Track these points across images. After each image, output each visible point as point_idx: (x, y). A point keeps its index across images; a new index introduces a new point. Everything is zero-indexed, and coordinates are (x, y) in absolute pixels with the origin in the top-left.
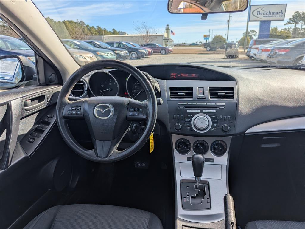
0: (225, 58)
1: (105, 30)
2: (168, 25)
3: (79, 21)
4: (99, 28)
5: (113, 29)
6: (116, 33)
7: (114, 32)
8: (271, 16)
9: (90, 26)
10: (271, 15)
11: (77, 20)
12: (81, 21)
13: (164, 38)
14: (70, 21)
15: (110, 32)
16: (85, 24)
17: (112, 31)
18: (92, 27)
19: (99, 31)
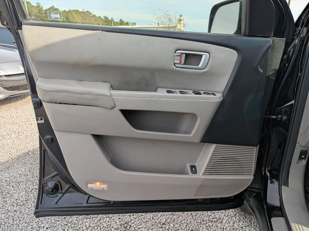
1: (112, 21)
2: (181, 16)
3: (85, 10)
4: (106, 18)
5: (121, 20)
6: (124, 24)
7: (122, 23)
9: (97, 16)
11: (83, 9)
12: (87, 10)
14: (76, 10)
15: (117, 22)
16: (92, 14)
17: (119, 22)
18: (99, 17)
19: (107, 21)
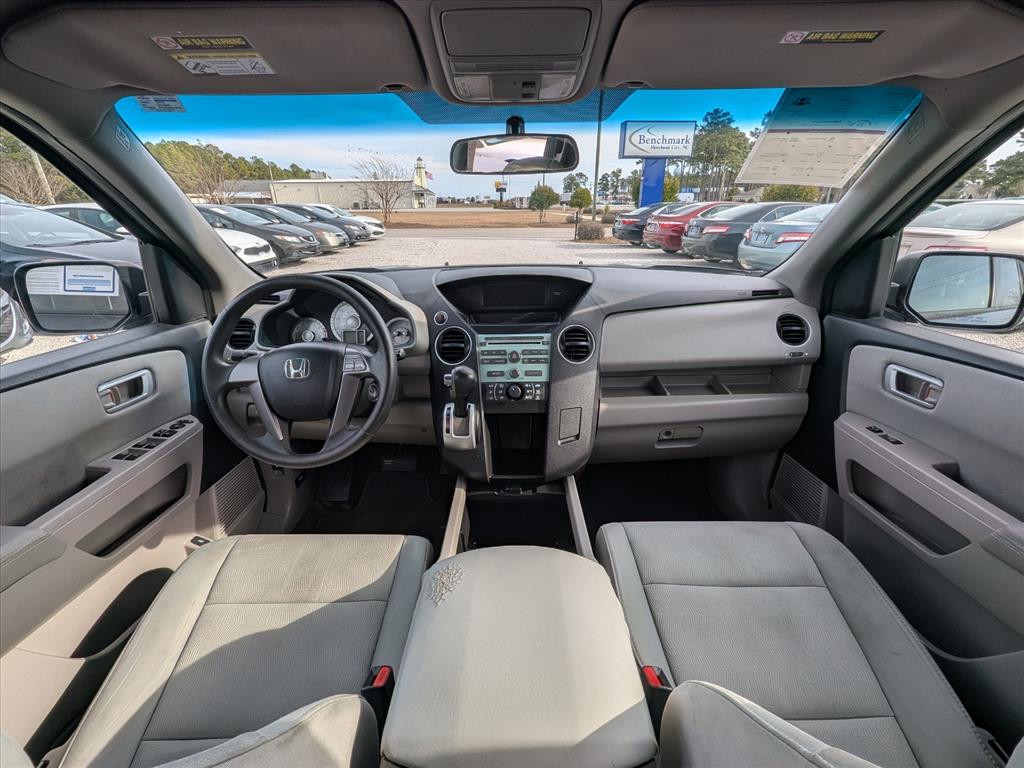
0: (575, 240)
1: (274, 168)
2: (419, 159)
3: (205, 143)
4: (258, 161)
5: (293, 166)
6: (300, 175)
7: (296, 172)
8: (668, 148)
9: (234, 156)
10: (667, 145)
12: (209, 142)
13: (414, 189)
14: (179, 141)
15: (286, 171)
16: (221, 152)
17: (291, 170)
18: (240, 158)
19: (260, 169)
